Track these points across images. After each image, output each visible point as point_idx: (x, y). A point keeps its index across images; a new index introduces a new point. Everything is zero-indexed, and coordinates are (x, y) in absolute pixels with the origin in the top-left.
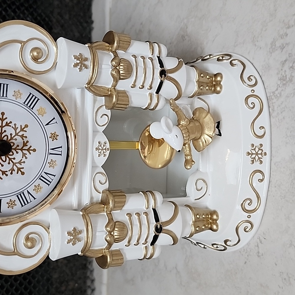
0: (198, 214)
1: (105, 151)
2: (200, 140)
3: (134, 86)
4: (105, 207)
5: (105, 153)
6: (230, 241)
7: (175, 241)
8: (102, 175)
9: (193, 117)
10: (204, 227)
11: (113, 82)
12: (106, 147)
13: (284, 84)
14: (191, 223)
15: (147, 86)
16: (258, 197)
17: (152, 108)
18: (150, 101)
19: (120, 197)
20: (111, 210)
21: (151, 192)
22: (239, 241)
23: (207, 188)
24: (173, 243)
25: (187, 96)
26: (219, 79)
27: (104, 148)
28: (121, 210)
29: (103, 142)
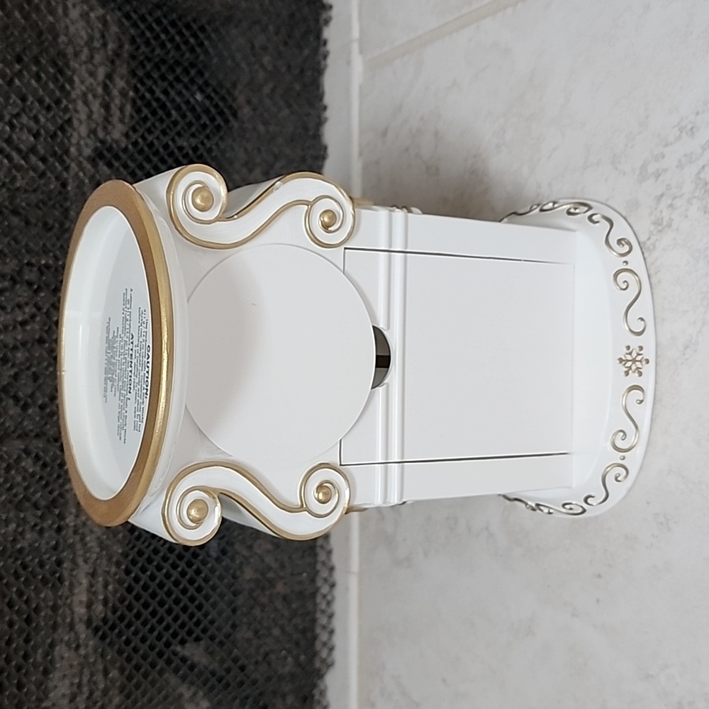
13: (660, 231)
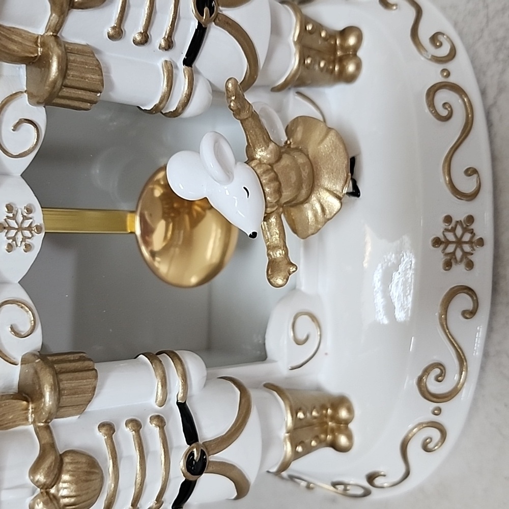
0: (300, 409)
1: (27, 233)
2: (306, 205)
3: (117, 34)
4: (30, 408)
5: (28, 241)
6: (384, 476)
7: (242, 488)
8: (22, 307)
9: (289, 142)
10: (316, 441)
11: (51, 15)
12: (31, 220)
14: (283, 434)
15: (158, 37)
16: (462, 359)
17: (173, 109)
18: (167, 86)
19: (77, 374)
20: (48, 418)
21: (173, 355)
22: (407, 474)
23: (321, 335)
24: (236, 494)
25: (268, 86)
26: (352, 41)
27: (27, 224)
28: (83, 416)
29: (20, 208)
